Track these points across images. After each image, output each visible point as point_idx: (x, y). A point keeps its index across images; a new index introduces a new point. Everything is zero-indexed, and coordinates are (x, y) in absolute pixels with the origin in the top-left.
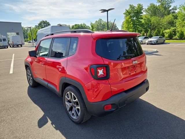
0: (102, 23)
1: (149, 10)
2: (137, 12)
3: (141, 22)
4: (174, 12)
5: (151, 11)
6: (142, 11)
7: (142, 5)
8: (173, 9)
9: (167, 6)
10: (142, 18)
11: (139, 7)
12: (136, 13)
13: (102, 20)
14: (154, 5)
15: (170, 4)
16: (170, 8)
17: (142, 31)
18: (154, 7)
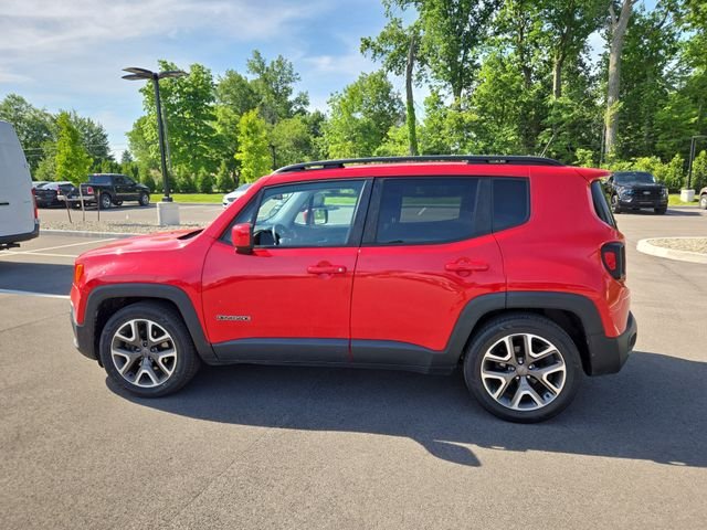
0: (28, 116)
1: (227, 92)
2: (195, 94)
3: (213, 131)
4: (303, 112)
5: (234, 98)
6: (212, 93)
7: (209, 71)
8: (298, 101)
9: (280, 88)
10: (214, 118)
11: (197, 74)
12: (189, 94)
13: (22, 101)
14: (240, 78)
15: (289, 85)
16: (291, 98)
17: (218, 163)
18: (243, 86)
